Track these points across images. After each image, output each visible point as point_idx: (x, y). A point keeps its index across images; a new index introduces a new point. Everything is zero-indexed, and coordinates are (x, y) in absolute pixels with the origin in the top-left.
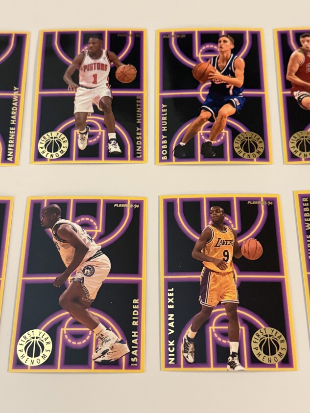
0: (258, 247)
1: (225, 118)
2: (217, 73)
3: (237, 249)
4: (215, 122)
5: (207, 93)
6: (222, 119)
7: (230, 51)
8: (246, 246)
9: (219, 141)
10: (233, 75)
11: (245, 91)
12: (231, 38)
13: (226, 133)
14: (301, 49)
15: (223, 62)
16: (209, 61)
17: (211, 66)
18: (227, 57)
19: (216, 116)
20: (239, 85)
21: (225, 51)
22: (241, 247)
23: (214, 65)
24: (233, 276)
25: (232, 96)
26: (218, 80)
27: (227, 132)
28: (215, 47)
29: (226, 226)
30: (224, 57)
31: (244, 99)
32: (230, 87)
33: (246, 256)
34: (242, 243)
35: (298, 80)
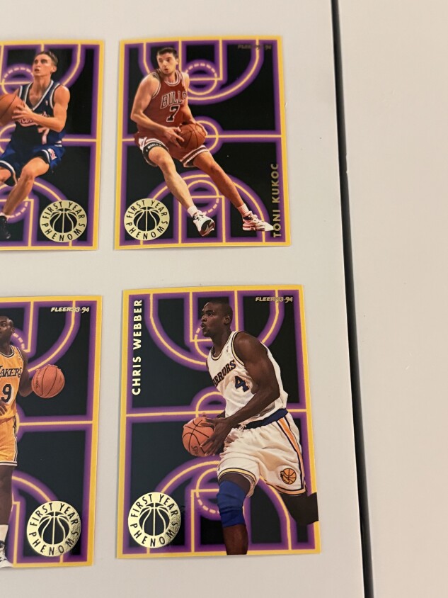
0: (58, 377)
1: (31, 178)
2: (26, 111)
3: (26, 381)
4: (16, 185)
5: (9, 140)
6: (26, 180)
7: (50, 76)
8: (40, 377)
9: (18, 214)
10: (51, 113)
11: (67, 138)
12: (53, 56)
13: (30, 202)
14: (157, 72)
15: (37, 92)
16: (17, 91)
17: (18, 99)
18: (44, 85)
19: (18, 176)
20: (58, 128)
21: (42, 76)
22: (31, 379)
23: (22, 98)
24: (13, 424)
25: (45, 145)
26: (26, 121)
27: (32, 201)
28: (28, 70)
29: (13, 347)
30: (39, 86)
31: (64, 150)
32: (44, 131)
33: (38, 393)
34: (34, 372)
35: (148, 121)
